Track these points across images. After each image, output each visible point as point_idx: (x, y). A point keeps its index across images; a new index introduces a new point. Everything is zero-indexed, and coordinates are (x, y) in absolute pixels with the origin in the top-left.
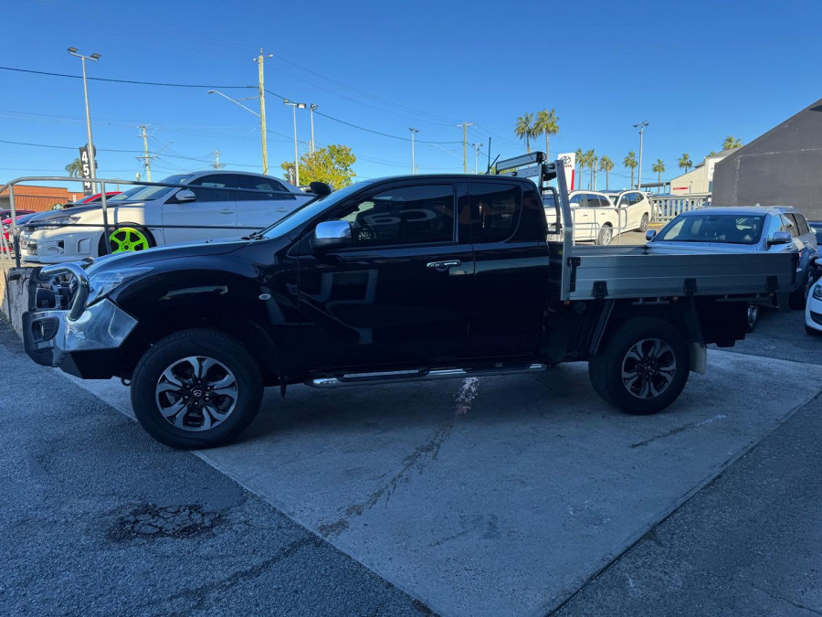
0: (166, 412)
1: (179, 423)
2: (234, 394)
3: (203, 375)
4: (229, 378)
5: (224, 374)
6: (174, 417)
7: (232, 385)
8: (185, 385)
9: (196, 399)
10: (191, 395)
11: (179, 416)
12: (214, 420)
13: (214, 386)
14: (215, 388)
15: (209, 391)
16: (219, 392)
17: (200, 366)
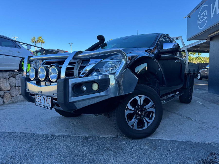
0: (130, 124)
1: (136, 128)
2: (154, 110)
3: (142, 103)
4: (151, 103)
6: (133, 125)
7: (153, 106)
8: (135, 109)
9: (140, 115)
11: (135, 124)
12: (148, 123)
13: (146, 108)
14: (146, 109)
15: (144, 110)
16: (148, 110)
17: (140, 100)
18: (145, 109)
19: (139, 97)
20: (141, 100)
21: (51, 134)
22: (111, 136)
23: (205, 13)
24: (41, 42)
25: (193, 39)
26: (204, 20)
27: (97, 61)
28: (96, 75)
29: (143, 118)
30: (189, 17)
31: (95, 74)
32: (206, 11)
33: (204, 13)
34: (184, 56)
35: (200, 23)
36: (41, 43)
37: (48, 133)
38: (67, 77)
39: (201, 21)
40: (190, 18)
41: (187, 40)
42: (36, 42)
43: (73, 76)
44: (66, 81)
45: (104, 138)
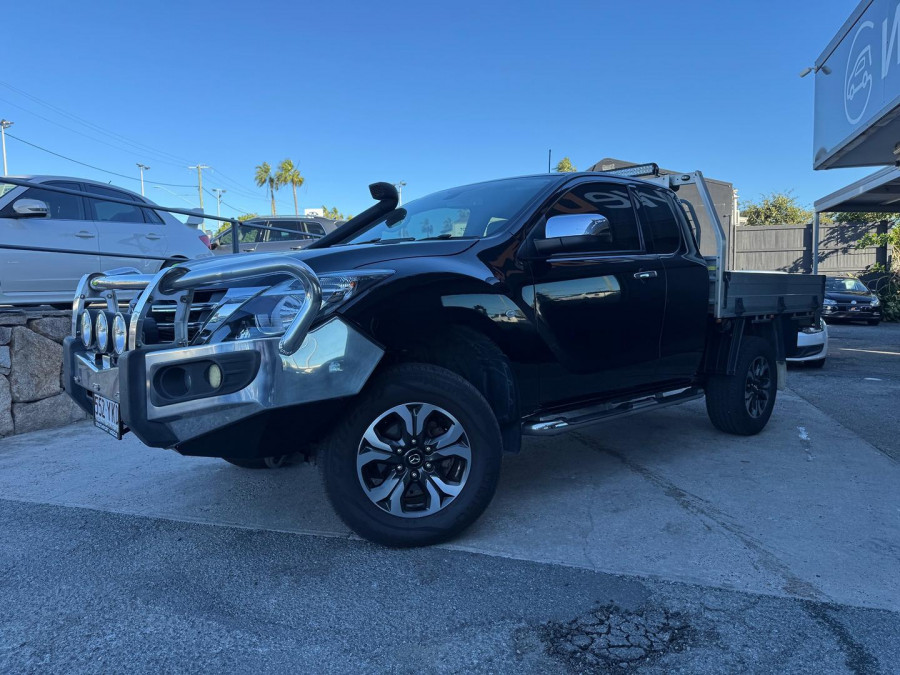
0: (376, 496)
1: (395, 508)
2: (465, 452)
3: (420, 429)
4: (456, 429)
5: (447, 423)
6: (387, 499)
7: (461, 440)
8: (395, 448)
9: (414, 468)
10: (406, 463)
11: (396, 498)
12: (443, 496)
13: (436, 444)
14: (438, 447)
15: (429, 453)
16: (445, 453)
17: (413, 417)
18: (433, 447)
19: (410, 408)
20: (414, 420)
21: (159, 516)
22: (329, 534)
23: (866, 54)
24: (292, 180)
25: (836, 162)
26: (863, 85)
27: (250, 293)
28: (247, 339)
29: (424, 478)
30: (821, 68)
31: (245, 334)
32: (869, 47)
33: (864, 58)
34: (870, 224)
35: (851, 97)
36: (290, 185)
37: (151, 513)
38: (145, 346)
39: (855, 91)
40: (826, 72)
41: (816, 169)
42: (271, 180)
43: (173, 339)
44: (136, 359)
45: (304, 538)
